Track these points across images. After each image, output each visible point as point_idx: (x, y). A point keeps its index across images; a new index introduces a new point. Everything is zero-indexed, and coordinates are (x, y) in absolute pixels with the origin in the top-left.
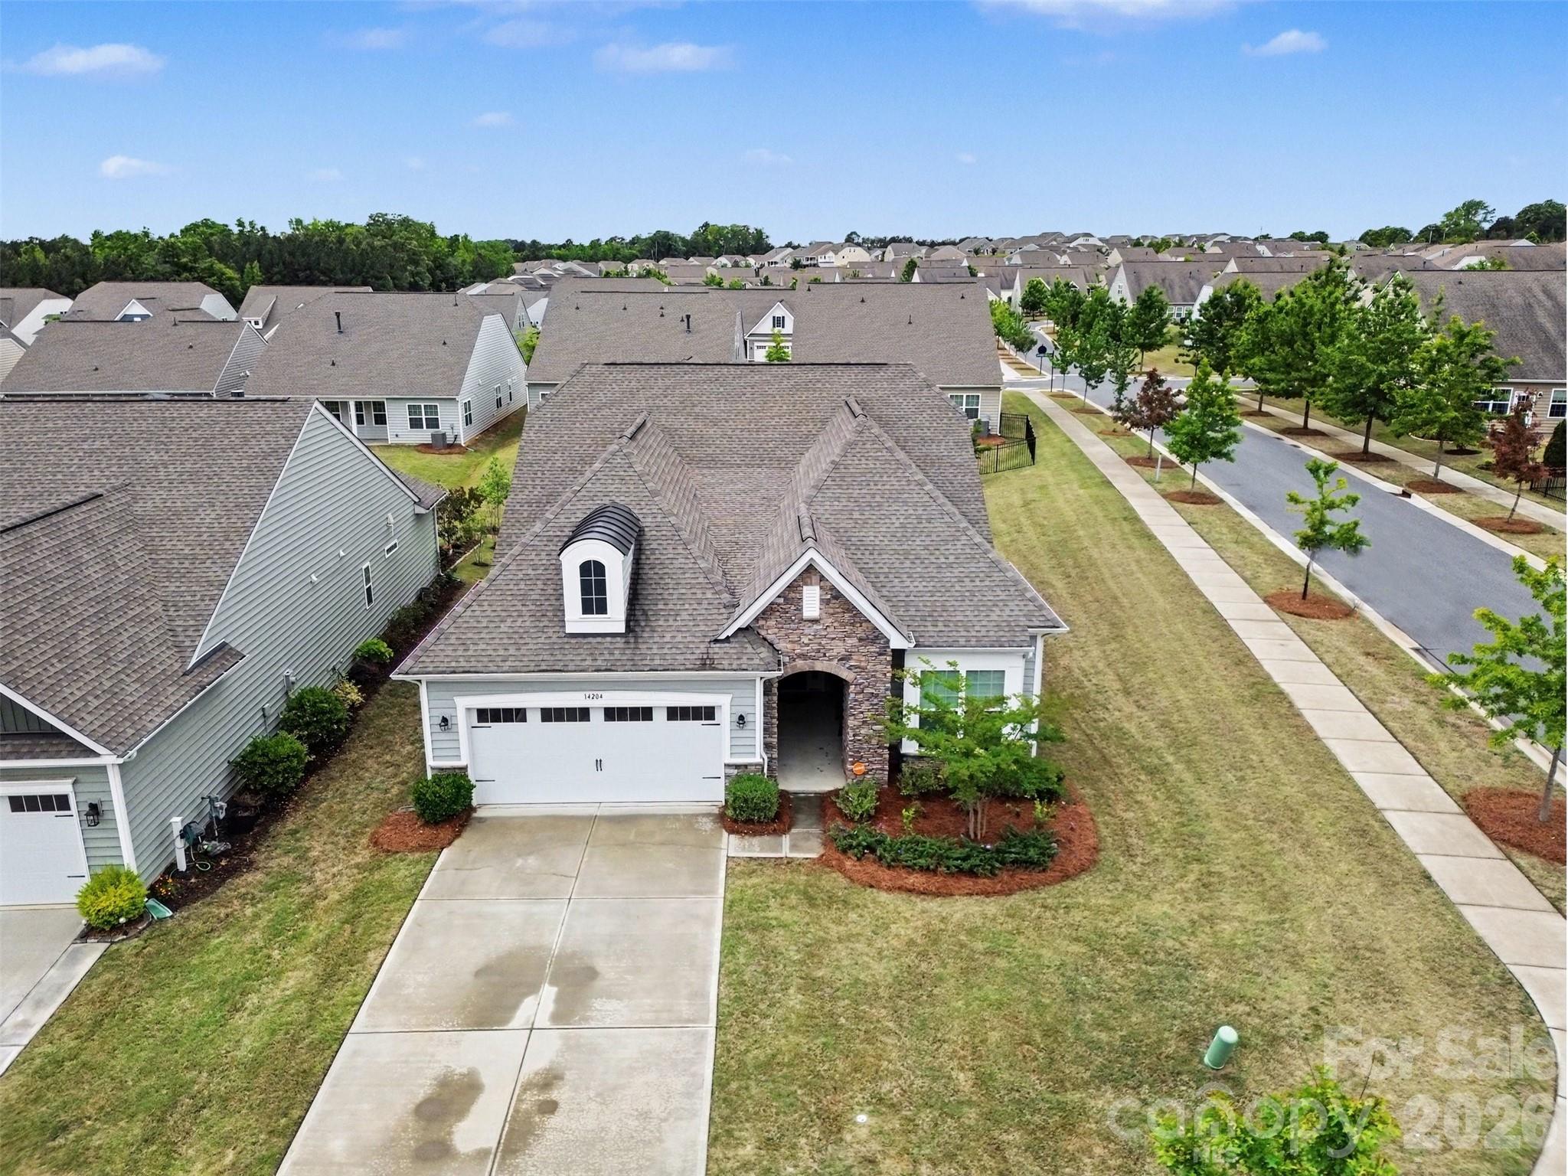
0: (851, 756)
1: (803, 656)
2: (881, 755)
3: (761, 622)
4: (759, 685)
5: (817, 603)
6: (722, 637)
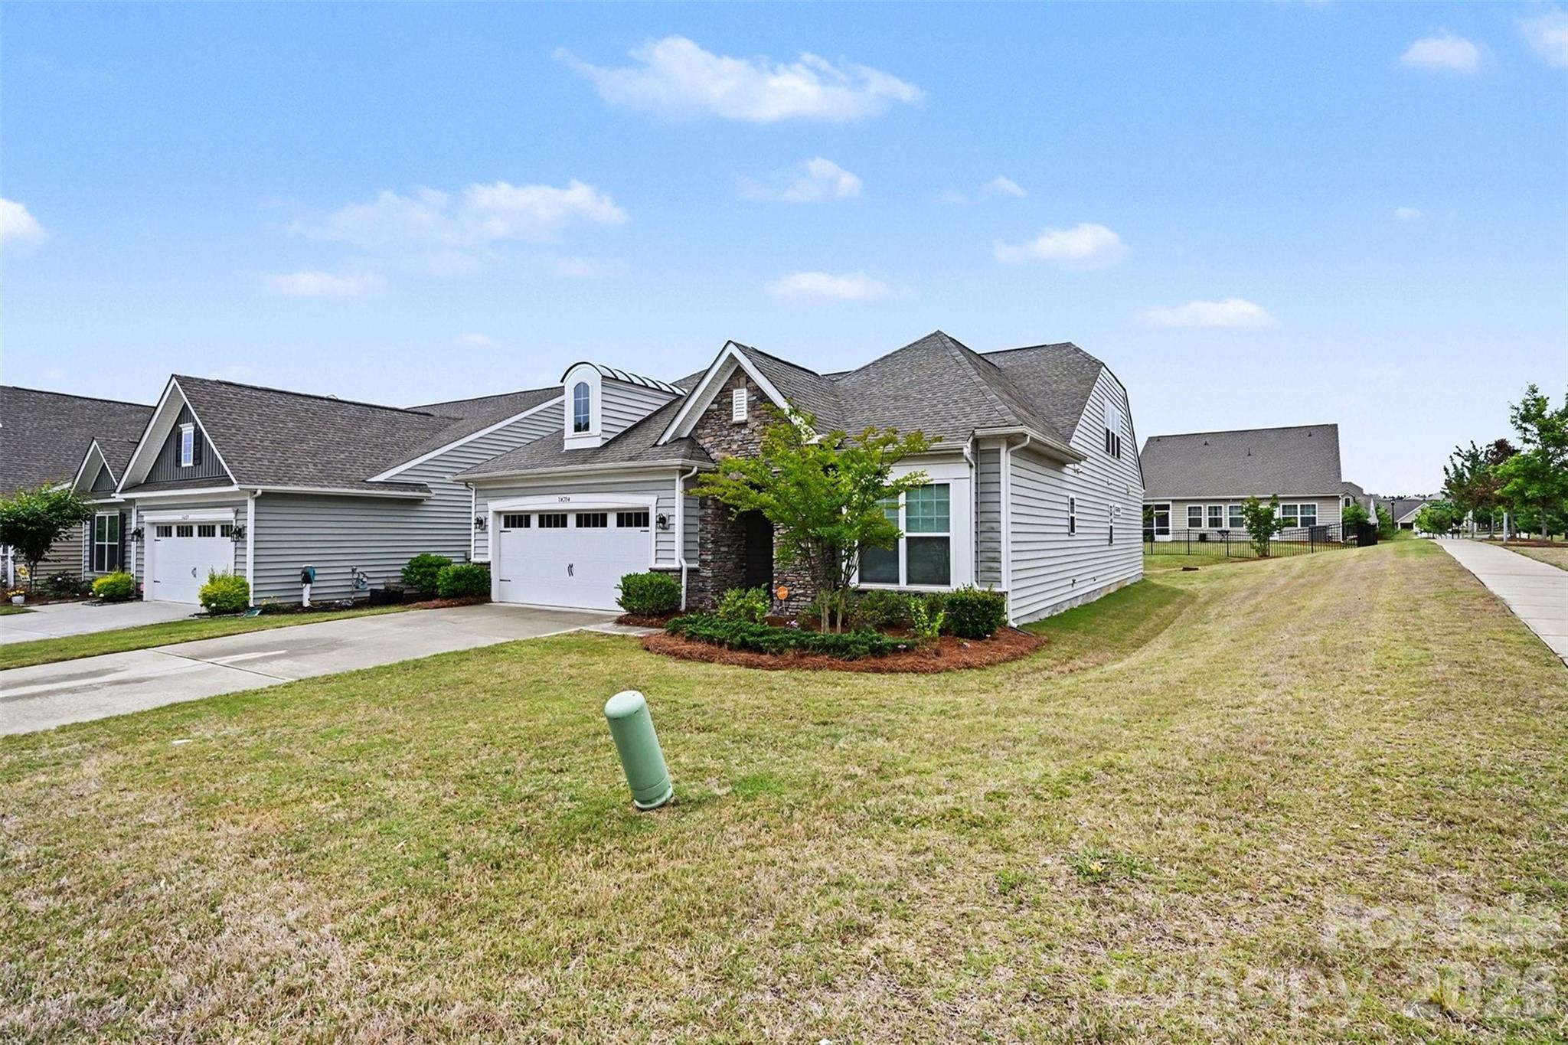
3: (700, 432)
4: (679, 486)
5: (745, 406)
6: (661, 443)
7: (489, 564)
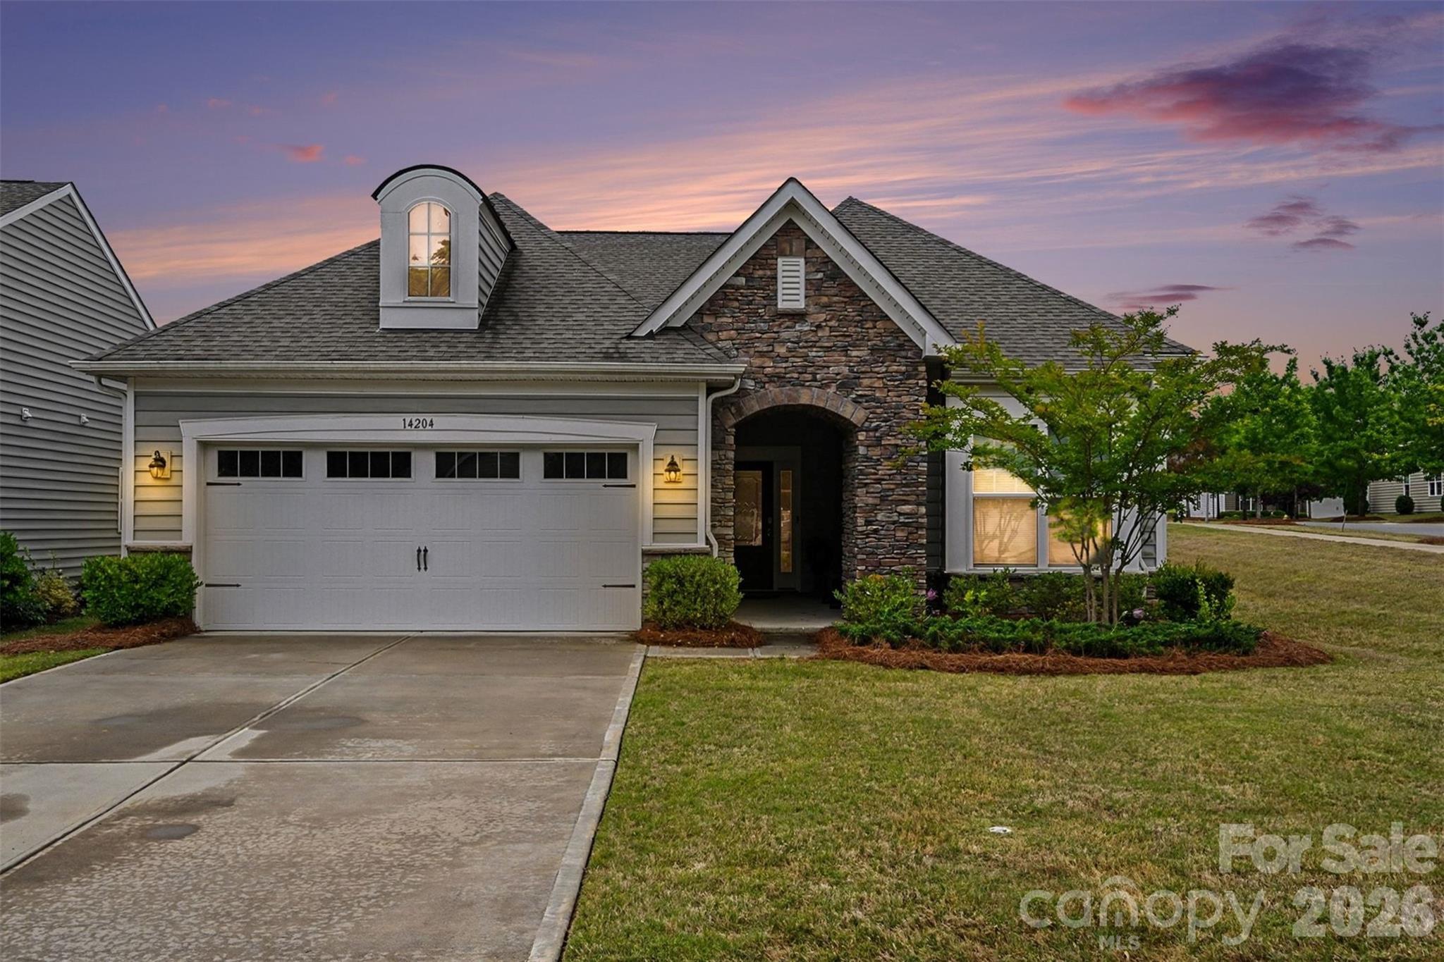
0: (863, 562)
1: (778, 378)
2: (913, 559)
3: (707, 320)
4: (704, 407)
5: (802, 285)
6: (642, 332)
7: (187, 552)
